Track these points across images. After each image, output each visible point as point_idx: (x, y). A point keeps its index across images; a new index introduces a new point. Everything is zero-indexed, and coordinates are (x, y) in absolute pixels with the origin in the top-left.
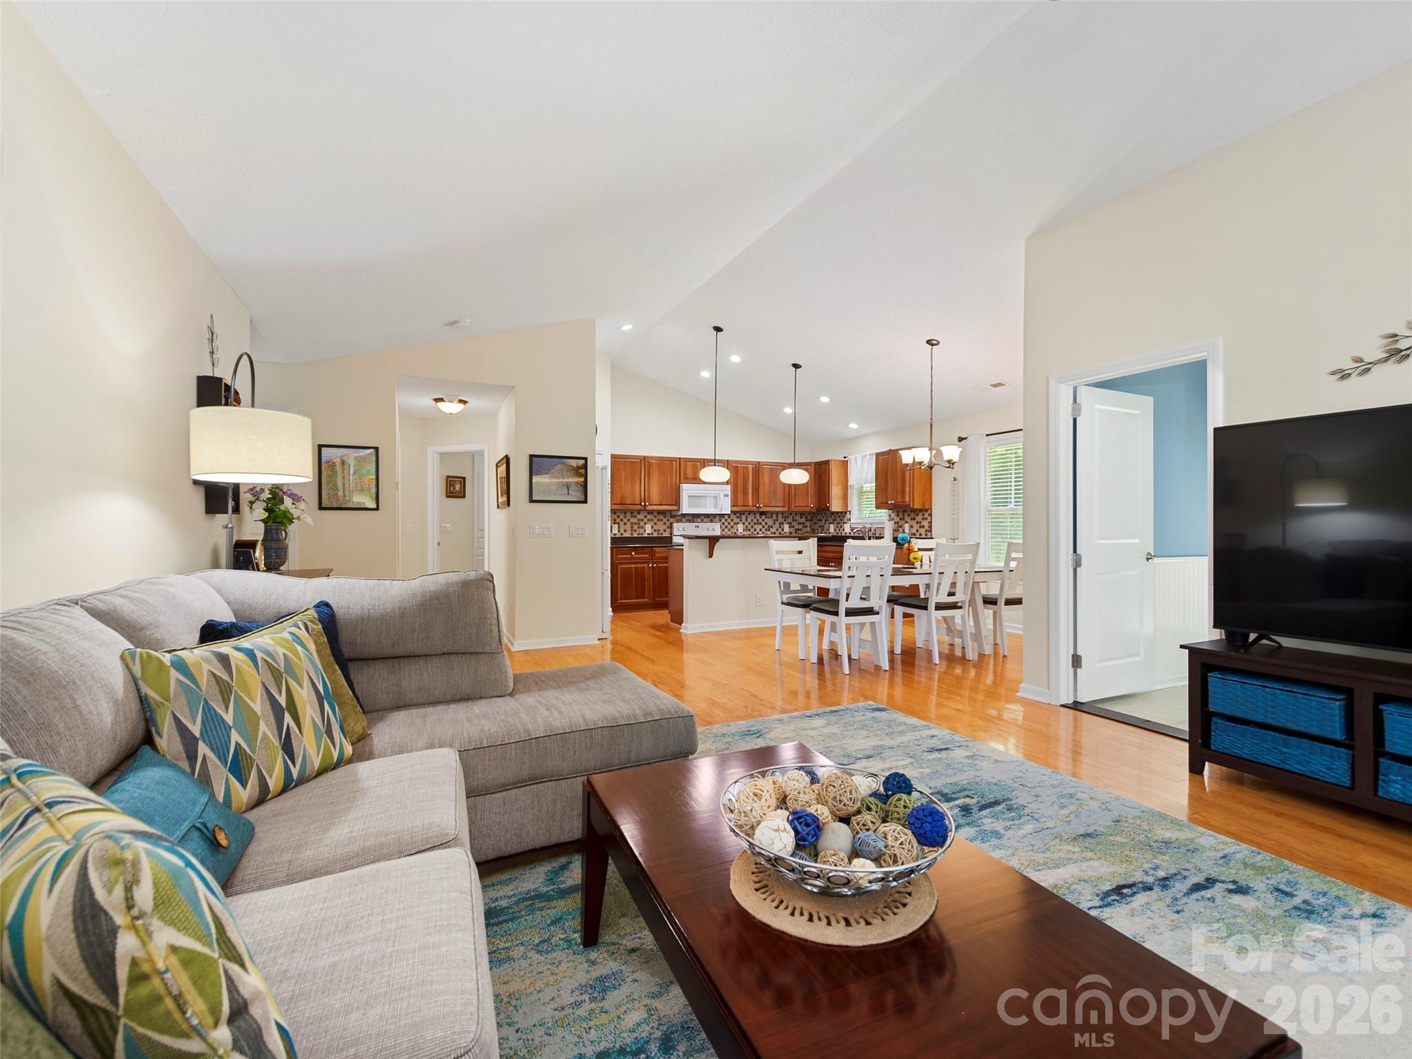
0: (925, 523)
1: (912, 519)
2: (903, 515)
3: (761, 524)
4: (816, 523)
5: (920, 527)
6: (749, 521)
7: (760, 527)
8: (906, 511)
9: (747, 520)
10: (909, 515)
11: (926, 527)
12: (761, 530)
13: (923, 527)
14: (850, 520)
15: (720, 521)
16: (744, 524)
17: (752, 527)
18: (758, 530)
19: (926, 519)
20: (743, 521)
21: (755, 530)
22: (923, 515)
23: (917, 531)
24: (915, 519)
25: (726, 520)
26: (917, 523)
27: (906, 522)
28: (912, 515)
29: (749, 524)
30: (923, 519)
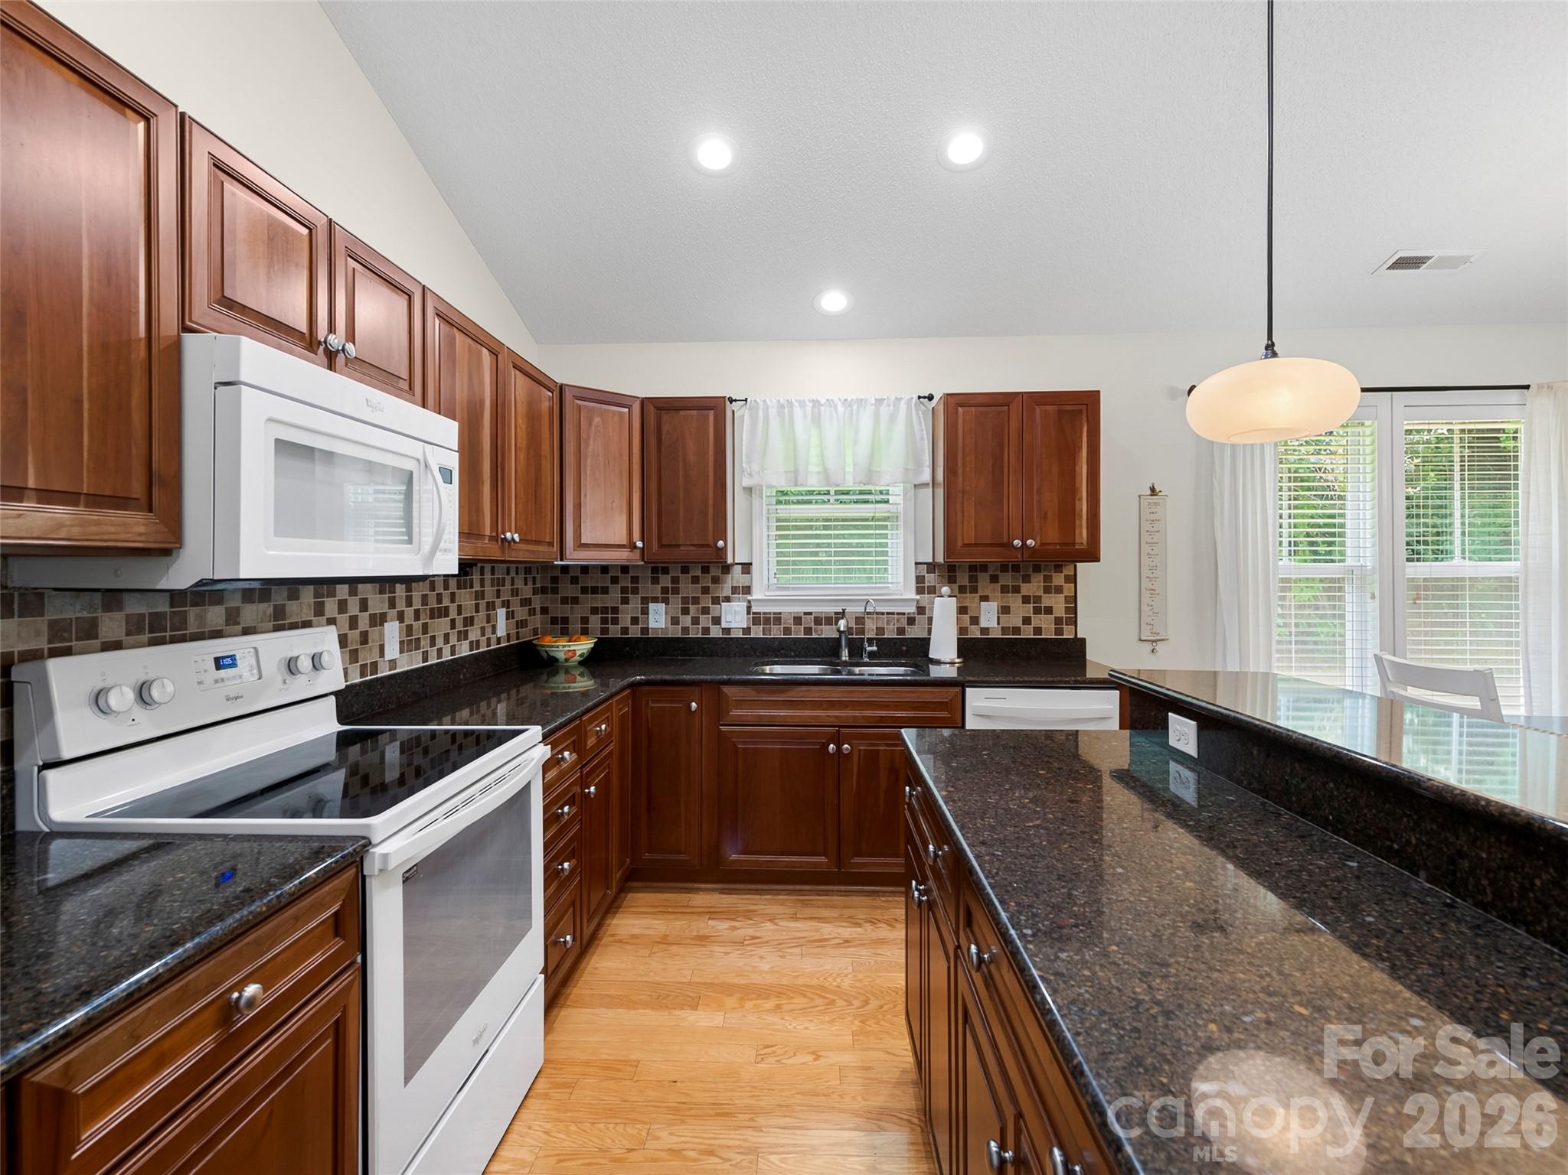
0: (1058, 603)
1: (1004, 590)
2: (973, 579)
3: (445, 612)
4: (575, 600)
5: (1037, 611)
6: (417, 604)
7: (445, 622)
8: (984, 568)
9: (409, 604)
10: (994, 579)
11: (1060, 610)
12: (447, 637)
13: (1049, 610)
14: (747, 590)
15: (319, 610)
16: (401, 617)
17: (425, 628)
18: (440, 642)
19: (1059, 590)
20: (401, 605)
21: (433, 639)
22: (1048, 579)
23: (1027, 621)
24: (1016, 590)
25: (342, 606)
26: (1026, 600)
27: (985, 599)
28: (1007, 579)
29: (417, 615)
30: (1047, 590)
